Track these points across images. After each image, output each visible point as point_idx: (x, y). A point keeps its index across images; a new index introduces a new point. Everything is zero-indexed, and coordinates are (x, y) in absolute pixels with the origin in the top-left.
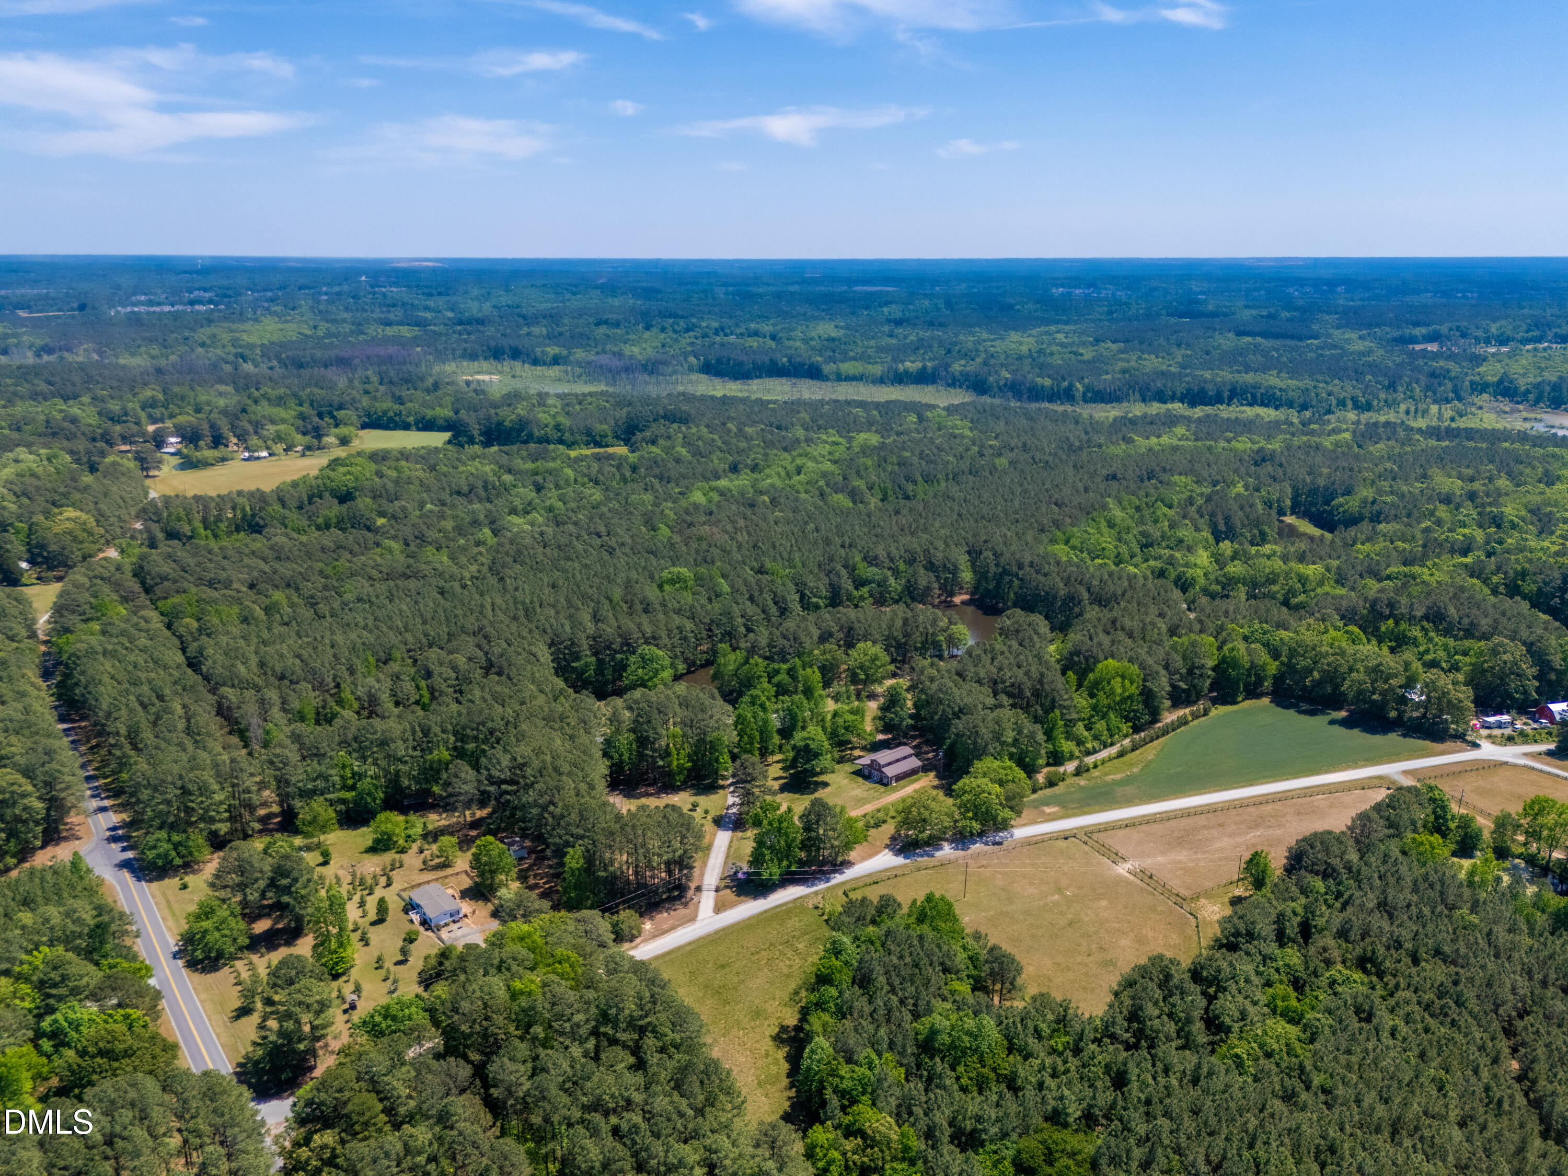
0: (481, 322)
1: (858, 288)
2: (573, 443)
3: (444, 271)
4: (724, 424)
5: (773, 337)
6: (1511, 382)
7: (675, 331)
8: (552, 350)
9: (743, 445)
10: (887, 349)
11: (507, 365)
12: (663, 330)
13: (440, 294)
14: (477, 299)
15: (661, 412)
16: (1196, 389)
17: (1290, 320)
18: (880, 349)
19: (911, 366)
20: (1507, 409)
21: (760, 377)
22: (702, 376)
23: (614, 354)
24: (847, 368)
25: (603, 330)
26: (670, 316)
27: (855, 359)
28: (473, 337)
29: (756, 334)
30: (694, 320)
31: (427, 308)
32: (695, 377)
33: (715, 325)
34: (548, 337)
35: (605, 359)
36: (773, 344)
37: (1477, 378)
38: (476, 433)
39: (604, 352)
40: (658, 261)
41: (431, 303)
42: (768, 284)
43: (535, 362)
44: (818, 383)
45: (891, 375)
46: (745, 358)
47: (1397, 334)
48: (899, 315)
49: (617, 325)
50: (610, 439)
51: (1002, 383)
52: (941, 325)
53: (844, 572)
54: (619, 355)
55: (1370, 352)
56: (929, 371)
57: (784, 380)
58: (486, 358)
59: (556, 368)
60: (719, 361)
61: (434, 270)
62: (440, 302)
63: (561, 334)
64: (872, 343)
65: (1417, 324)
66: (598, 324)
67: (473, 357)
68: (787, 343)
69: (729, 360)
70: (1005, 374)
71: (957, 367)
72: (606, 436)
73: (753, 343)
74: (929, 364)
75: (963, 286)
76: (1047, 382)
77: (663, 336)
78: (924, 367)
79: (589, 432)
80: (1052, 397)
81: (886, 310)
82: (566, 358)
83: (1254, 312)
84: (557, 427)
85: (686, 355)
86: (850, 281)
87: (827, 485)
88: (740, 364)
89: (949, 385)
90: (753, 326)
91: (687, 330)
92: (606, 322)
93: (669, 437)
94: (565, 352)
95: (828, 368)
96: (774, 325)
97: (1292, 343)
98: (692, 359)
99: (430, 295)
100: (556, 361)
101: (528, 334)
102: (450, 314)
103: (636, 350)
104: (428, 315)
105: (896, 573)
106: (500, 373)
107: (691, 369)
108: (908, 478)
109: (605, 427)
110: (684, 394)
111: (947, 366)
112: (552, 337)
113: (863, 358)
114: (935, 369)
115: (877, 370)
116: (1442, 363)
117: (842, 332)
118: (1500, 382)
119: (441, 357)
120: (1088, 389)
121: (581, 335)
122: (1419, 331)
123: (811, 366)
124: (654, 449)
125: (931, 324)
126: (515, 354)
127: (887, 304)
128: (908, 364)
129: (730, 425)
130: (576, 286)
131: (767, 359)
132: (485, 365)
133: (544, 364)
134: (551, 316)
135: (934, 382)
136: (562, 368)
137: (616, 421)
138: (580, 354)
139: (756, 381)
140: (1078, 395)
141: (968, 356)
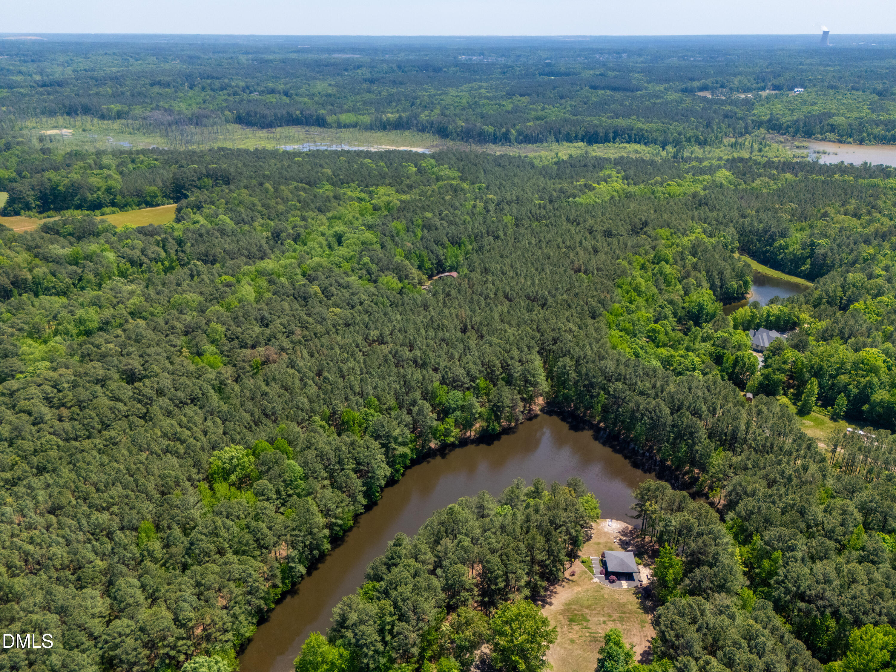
0: (60, 84)
1: (336, 55)
2: (126, 205)
3: (40, 43)
4: (261, 184)
5: (286, 94)
6: (777, 120)
7: (213, 90)
8: (115, 107)
9: (281, 207)
10: (370, 103)
11: (79, 120)
12: (203, 89)
13: (33, 61)
14: (62, 65)
15: (204, 172)
16: (592, 131)
17: (615, 77)
18: (365, 103)
19: (391, 116)
20: (782, 140)
21: (281, 126)
22: (237, 126)
23: (165, 110)
24: (345, 118)
25: (156, 89)
26: (208, 78)
27: (349, 111)
28: (51, 97)
29: (272, 91)
30: (226, 81)
31: (21, 73)
32: (230, 127)
33: (243, 84)
34: (113, 95)
35: (157, 115)
36: (286, 100)
37: (755, 118)
38: (31, 199)
39: (157, 108)
40: (198, 35)
41: (24, 69)
42: (275, 53)
43: (103, 117)
44: (325, 130)
45: (378, 124)
46: (268, 112)
47: (684, 86)
48: (369, 76)
49: (168, 85)
50: (159, 199)
51: (459, 130)
52: (401, 83)
53: (427, 406)
54: (169, 111)
55: (682, 101)
56: (405, 120)
57: (299, 128)
58: (62, 115)
59: (119, 121)
60: (248, 114)
61: (34, 43)
62: (32, 67)
63: (123, 93)
64: (358, 97)
65: (692, 79)
66: (152, 85)
67: (52, 113)
68: (298, 99)
69: (256, 113)
70: (461, 123)
71: (424, 117)
72: (156, 196)
73: (272, 99)
74: (403, 115)
75: (403, 54)
76: (491, 129)
77: (203, 94)
78: (400, 117)
79: (139, 194)
80: (495, 140)
81: (359, 71)
82: (127, 113)
83: (591, 72)
84: (109, 190)
85: (222, 110)
86: (329, 51)
87: (372, 260)
88: (264, 117)
89: (419, 131)
90: (270, 85)
91: (222, 89)
92: (159, 83)
93: (212, 203)
94: (126, 109)
95: (330, 119)
96: (285, 84)
97: (629, 94)
98: (227, 113)
99: (25, 61)
100: (119, 115)
101: (97, 94)
102: (38, 78)
103: (183, 106)
104: (19, 78)
105: (477, 391)
106: (74, 127)
107: (227, 121)
108: (437, 242)
109: (154, 188)
110: (222, 149)
111: (416, 116)
112: (116, 97)
113: (354, 110)
114: (408, 118)
115: (367, 119)
116: (729, 108)
117: (335, 89)
118: (770, 120)
119: (24, 113)
120: (520, 133)
121: (139, 93)
122: (696, 84)
123: (318, 117)
124: (199, 218)
125: (394, 83)
126: (87, 110)
127: (359, 67)
128: (389, 115)
129: (267, 185)
130: (138, 54)
131: (284, 112)
132: (60, 120)
133: (110, 118)
134: (116, 78)
135: (408, 128)
136: (124, 121)
137: (164, 182)
138: (138, 111)
139: (278, 129)
140: (513, 138)
141: (429, 106)
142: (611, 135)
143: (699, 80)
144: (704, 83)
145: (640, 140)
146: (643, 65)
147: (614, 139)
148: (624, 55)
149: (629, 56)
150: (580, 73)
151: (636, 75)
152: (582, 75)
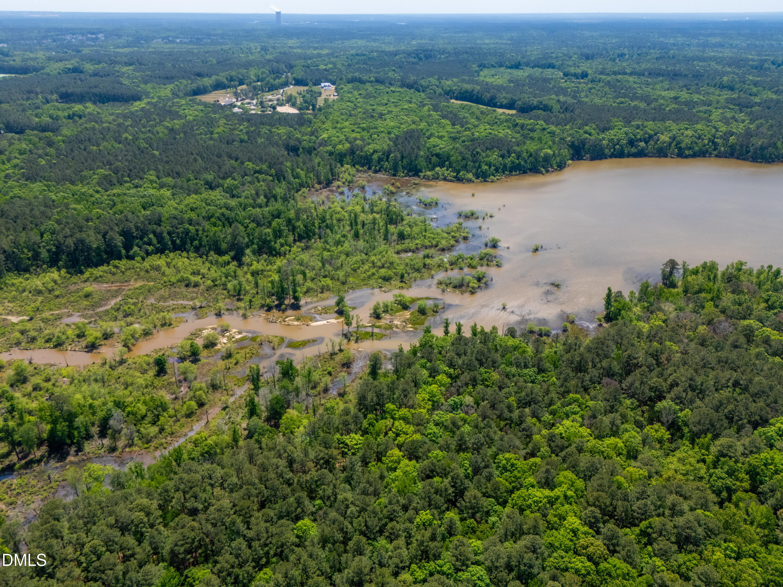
142: (119, 240)
143: (209, 75)
144: (217, 80)
145: (184, 243)
146: (127, 50)
147: (128, 247)
148: (101, 36)
149: (106, 37)
150: (43, 68)
151: (125, 69)
152: (47, 70)
